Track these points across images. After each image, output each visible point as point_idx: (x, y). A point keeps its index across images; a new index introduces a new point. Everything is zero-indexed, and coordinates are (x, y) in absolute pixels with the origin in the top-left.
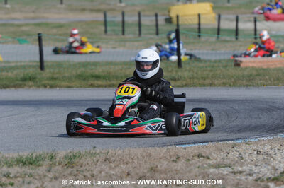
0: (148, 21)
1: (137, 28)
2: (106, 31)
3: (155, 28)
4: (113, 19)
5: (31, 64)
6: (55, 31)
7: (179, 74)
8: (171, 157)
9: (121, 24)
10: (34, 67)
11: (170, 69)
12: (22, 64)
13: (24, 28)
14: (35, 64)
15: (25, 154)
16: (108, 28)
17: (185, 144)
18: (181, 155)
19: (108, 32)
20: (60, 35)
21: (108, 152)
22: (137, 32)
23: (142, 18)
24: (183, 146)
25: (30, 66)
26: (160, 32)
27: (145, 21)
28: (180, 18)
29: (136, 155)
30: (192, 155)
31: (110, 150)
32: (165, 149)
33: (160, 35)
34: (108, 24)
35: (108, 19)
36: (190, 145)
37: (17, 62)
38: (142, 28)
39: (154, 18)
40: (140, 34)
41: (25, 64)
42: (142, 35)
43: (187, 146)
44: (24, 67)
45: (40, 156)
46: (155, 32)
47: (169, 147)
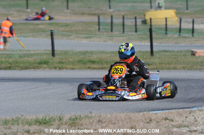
0: (129, 22)
1: (122, 27)
2: (99, 29)
3: (134, 27)
4: (104, 21)
5: (45, 52)
6: (62, 28)
7: (152, 60)
8: (146, 120)
9: (110, 24)
10: (48, 54)
11: (145, 57)
12: (39, 52)
13: (40, 26)
14: (48, 52)
15: (41, 117)
16: (101, 27)
17: (156, 110)
18: (153, 118)
19: (101, 30)
20: (66, 32)
21: (101, 115)
22: (122, 30)
23: (125, 20)
24: (155, 112)
25: (45, 54)
26: (138, 30)
27: (127, 22)
28: (152, 21)
29: (120, 118)
30: (161, 118)
31: (102, 115)
32: (141, 114)
33: (138, 33)
34: (101, 24)
35: (101, 21)
36: (160, 111)
37: (35, 51)
38: (125, 27)
39: (134, 20)
40: (124, 32)
41: (41, 52)
42: (125, 32)
43: (157, 112)
44: (41, 54)
45: (52, 118)
46: (134, 30)
47: (145, 113)
